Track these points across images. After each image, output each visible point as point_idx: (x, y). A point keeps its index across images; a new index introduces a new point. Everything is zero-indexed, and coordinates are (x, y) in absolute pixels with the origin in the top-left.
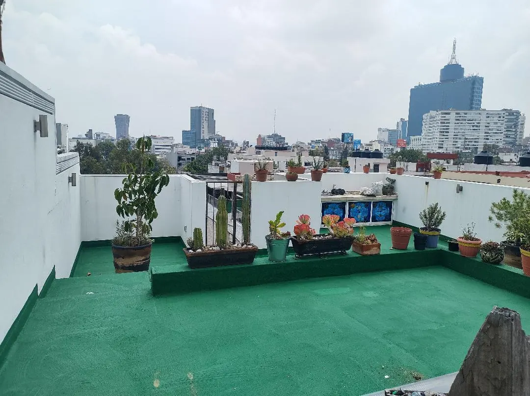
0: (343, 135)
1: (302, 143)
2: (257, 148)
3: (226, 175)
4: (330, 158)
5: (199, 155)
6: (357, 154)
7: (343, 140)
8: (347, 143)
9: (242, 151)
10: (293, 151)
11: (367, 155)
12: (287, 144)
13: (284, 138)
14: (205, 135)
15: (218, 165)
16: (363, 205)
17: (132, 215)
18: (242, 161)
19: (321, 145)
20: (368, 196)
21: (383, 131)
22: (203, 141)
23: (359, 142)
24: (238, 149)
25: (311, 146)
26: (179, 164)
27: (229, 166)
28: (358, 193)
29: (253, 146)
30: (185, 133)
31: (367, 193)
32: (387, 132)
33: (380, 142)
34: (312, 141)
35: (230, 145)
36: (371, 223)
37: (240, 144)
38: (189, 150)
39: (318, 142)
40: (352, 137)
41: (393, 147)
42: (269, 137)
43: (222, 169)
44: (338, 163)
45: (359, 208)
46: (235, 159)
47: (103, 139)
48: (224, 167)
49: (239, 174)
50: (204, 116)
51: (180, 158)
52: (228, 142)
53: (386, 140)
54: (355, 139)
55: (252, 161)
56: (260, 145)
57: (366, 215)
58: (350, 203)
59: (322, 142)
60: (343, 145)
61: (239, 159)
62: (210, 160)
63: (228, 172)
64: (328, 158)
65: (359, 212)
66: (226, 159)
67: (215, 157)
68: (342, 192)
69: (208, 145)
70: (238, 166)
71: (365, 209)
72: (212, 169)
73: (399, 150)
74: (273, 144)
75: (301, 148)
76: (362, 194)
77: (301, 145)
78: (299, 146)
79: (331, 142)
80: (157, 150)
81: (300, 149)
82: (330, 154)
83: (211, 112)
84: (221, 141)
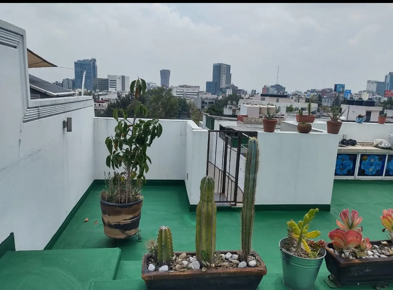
0: (336, 86)
1: (299, 92)
2: (262, 95)
3: (236, 116)
4: (323, 105)
5: (216, 100)
6: (351, 102)
7: (335, 90)
8: (339, 92)
9: (250, 98)
10: (292, 98)
11: (360, 103)
12: (287, 92)
13: (284, 88)
14: (223, 85)
15: (231, 108)
16: (377, 157)
17: (120, 165)
18: (249, 106)
19: (316, 94)
20: (383, 148)
21: (373, 83)
22: (221, 89)
23: (350, 91)
24: (247, 96)
25: (306, 95)
26: (203, 107)
27: (239, 109)
28: (371, 144)
29: (260, 94)
30: (208, 84)
31: (383, 145)
32: (376, 84)
33: (368, 92)
34: (308, 91)
35: (242, 93)
36: (383, 178)
37: (249, 92)
38: (210, 96)
39: (313, 91)
40: (344, 87)
41: (381, 97)
42: (272, 87)
43: (234, 111)
44: (330, 109)
45: (372, 161)
46: (244, 103)
47: (152, 87)
48: (235, 110)
49: (247, 116)
50: (223, 70)
51: (203, 102)
52: (240, 90)
53: (375, 90)
54: (346, 89)
55: (258, 106)
56: (265, 93)
57: (379, 168)
58: (362, 156)
59: (316, 92)
60: (335, 94)
61: (247, 104)
62: (226, 104)
63: (238, 115)
64: (321, 105)
65: (372, 165)
66: (237, 103)
67: (229, 102)
68: (353, 143)
69: (224, 92)
70: (246, 110)
71: (379, 162)
72: (227, 111)
73: (386, 99)
74: (275, 92)
75: (299, 96)
76: (377, 146)
77: (299, 94)
78: (297, 95)
79: (324, 91)
80: (187, 96)
81: (297, 96)
82: (323, 101)
83: (228, 67)
84: (235, 89)
